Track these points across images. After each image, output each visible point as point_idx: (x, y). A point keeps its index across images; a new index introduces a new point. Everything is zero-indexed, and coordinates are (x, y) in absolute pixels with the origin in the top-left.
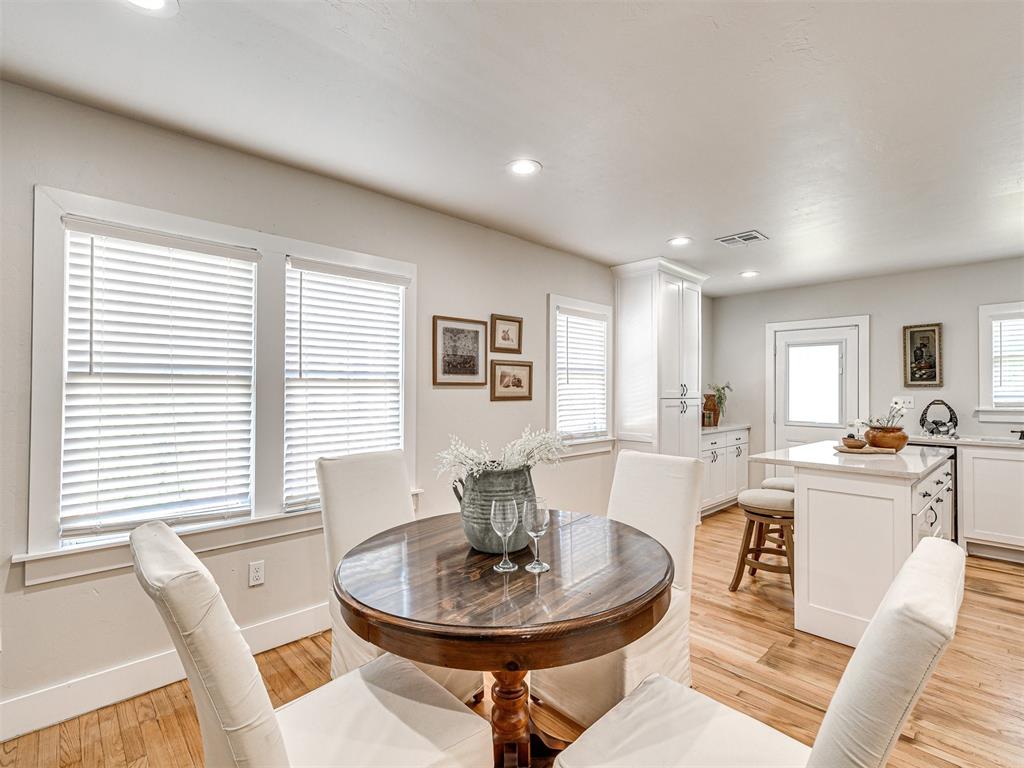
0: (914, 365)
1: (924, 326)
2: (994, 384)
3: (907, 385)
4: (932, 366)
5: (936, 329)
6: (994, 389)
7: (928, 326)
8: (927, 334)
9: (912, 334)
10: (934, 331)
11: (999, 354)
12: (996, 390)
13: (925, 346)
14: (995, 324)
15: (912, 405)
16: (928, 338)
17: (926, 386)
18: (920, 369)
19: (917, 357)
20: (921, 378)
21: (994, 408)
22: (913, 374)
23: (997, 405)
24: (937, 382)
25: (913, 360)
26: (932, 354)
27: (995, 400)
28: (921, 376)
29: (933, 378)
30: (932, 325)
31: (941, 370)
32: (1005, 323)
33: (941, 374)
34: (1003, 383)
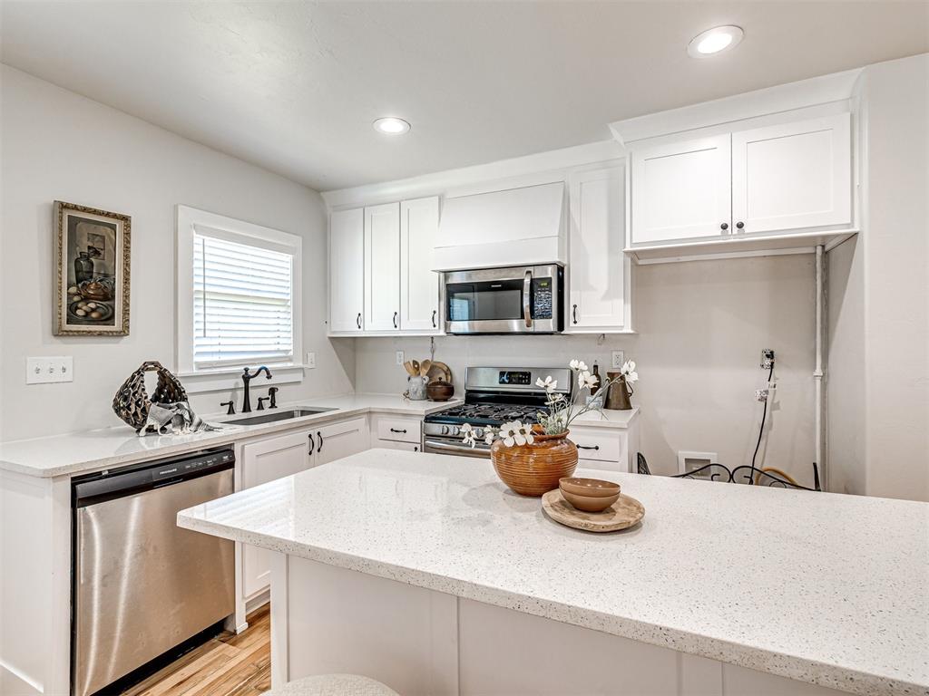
0: (73, 290)
1: (95, 212)
2: (196, 334)
3: (59, 333)
4: (108, 296)
5: (119, 225)
6: (196, 342)
7: (108, 215)
8: (102, 231)
9: (73, 222)
10: (113, 227)
11: (201, 288)
12: (199, 343)
13: (97, 253)
14: (198, 239)
15: (68, 376)
16: (103, 238)
17: (101, 334)
18: (86, 299)
19: (82, 275)
20: (87, 319)
21: (195, 372)
22: (72, 308)
23: (200, 366)
24: (118, 325)
25: (74, 280)
26: (110, 272)
27: (197, 359)
28: (87, 314)
29: (108, 318)
30: (115, 216)
31: (126, 305)
32: (210, 241)
33: (126, 312)
34: (208, 333)
